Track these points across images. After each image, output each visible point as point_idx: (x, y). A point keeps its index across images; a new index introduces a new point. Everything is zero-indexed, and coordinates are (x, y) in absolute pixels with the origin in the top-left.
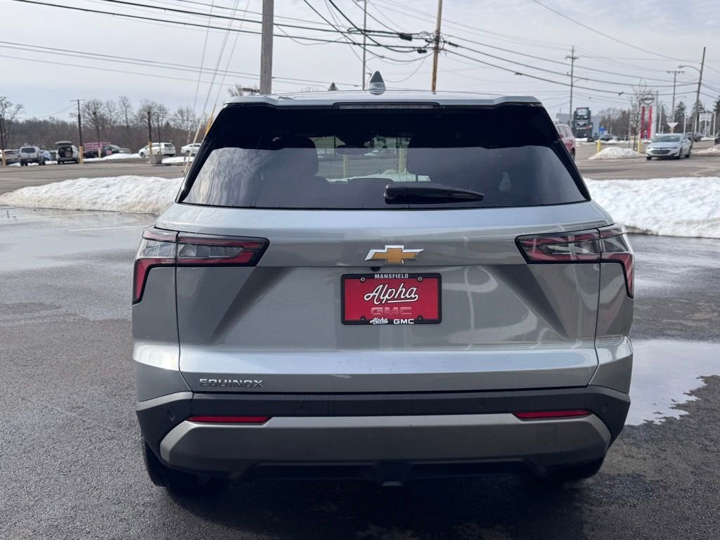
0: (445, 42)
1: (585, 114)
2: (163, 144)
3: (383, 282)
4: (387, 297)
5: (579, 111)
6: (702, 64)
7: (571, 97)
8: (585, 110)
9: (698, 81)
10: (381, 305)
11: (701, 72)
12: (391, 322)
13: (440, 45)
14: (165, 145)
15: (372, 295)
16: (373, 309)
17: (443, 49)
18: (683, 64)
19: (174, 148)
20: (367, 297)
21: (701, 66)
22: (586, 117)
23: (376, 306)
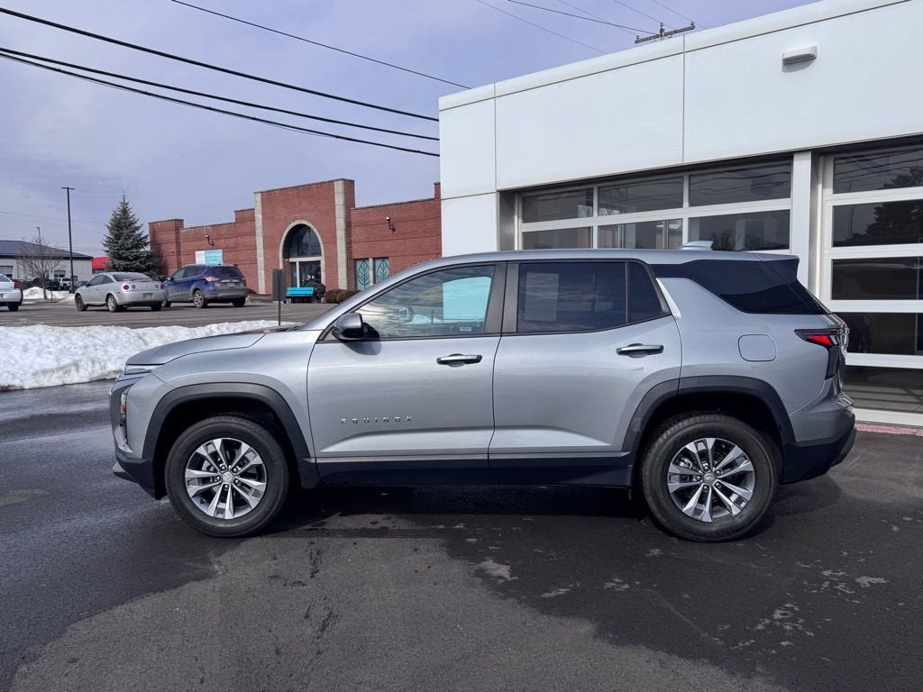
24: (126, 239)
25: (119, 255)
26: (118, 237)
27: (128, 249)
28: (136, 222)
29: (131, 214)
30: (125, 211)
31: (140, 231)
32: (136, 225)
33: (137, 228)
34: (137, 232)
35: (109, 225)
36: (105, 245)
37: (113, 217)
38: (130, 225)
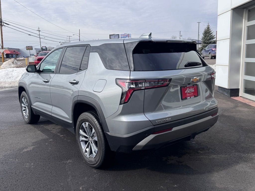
0: (4, 23)
1: (45, 48)
3: (188, 87)
5: (43, 47)
6: (79, 34)
7: (40, 43)
8: (45, 47)
9: (79, 39)
11: (79, 37)
12: (190, 98)
13: (2, 24)
16: (187, 95)
17: (3, 25)
18: (74, 34)
20: (186, 92)
21: (79, 35)
22: (45, 49)
24: (208, 37)
25: (205, 42)
26: (205, 36)
27: (208, 40)
28: (211, 31)
29: (210, 29)
30: (208, 28)
31: (212, 34)
32: (211, 32)
33: (211, 33)
34: (211, 34)
35: (203, 33)
36: (202, 39)
37: (204, 30)
38: (209, 32)
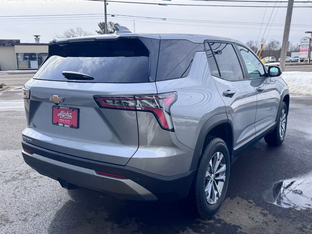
2: (270, 57)
3: (63, 110)
4: (64, 116)
10: (62, 119)
12: (64, 126)
14: (272, 58)
15: (60, 114)
16: (60, 120)
19: (275, 59)
20: (59, 115)
23: (61, 119)
